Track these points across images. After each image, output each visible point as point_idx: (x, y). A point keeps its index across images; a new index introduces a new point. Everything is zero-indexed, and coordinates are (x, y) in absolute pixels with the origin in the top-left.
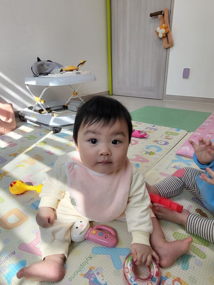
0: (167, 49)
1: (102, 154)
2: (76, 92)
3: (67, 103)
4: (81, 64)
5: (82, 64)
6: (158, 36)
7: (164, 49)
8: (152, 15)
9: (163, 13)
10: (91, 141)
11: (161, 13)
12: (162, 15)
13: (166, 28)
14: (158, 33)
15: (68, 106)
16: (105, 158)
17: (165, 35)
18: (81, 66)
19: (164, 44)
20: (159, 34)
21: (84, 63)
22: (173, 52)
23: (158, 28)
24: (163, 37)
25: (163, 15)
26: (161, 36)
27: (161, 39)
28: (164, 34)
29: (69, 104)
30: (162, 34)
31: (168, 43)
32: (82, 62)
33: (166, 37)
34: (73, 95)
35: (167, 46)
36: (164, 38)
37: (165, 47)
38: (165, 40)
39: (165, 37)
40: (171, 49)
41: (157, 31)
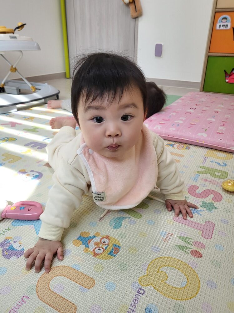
0: (136, 18)
1: (110, 136)
2: (14, 67)
3: (3, 83)
4: (18, 28)
5: (20, 28)
7: (132, 19)
10: (95, 119)
15: (5, 87)
16: (114, 141)
17: (131, 1)
18: (18, 31)
19: (131, 12)
21: (22, 26)
22: (142, 23)
24: (130, 3)
26: (126, 1)
27: (127, 5)
29: (6, 84)
31: (136, 11)
32: (20, 24)
33: (133, 3)
34: (10, 72)
35: (135, 15)
37: (132, 16)
38: (132, 7)
40: (140, 19)
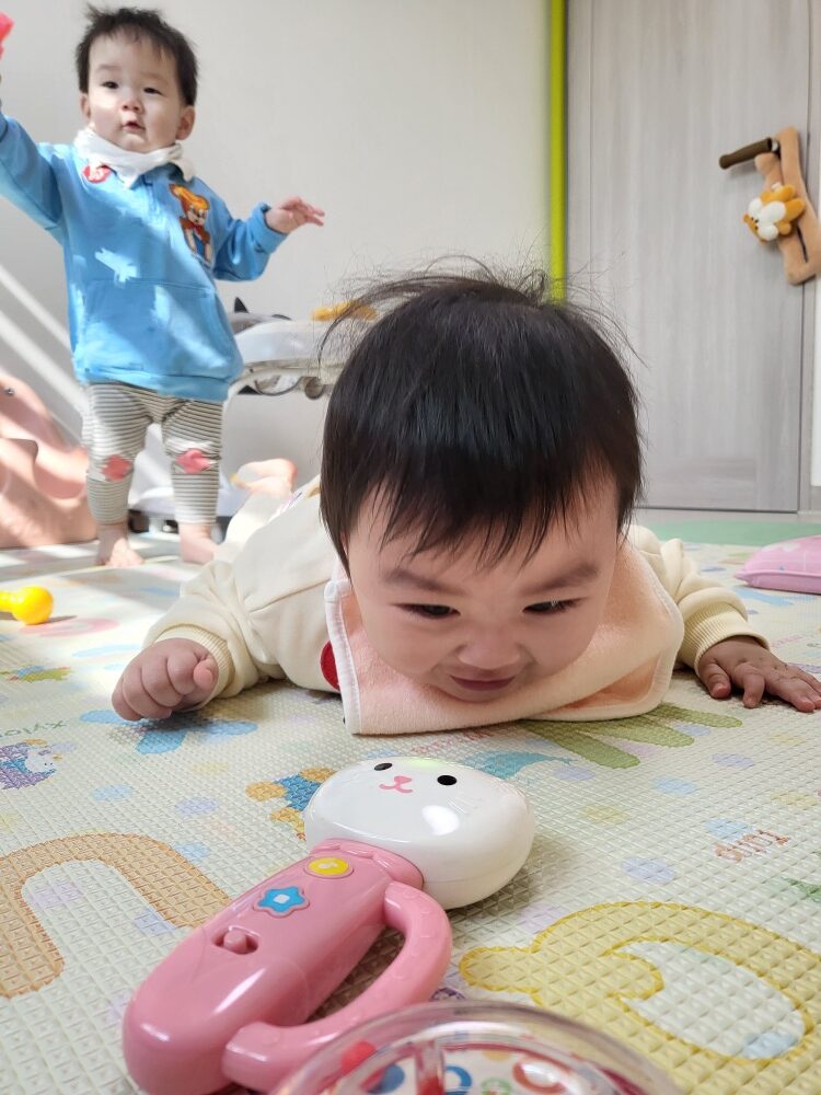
0: (806, 282)
6: (756, 234)
7: (793, 289)
8: (726, 162)
9: (775, 147)
11: (766, 146)
12: (770, 156)
13: (788, 198)
14: (757, 221)
17: (787, 228)
19: (786, 266)
20: (758, 224)
23: (756, 204)
24: (781, 237)
25: (778, 153)
26: (769, 230)
27: (774, 244)
28: (783, 221)
30: (775, 224)
31: (806, 259)
33: (796, 235)
35: (803, 270)
36: (786, 241)
37: (791, 275)
38: (790, 248)
39: (789, 235)
41: (751, 216)
